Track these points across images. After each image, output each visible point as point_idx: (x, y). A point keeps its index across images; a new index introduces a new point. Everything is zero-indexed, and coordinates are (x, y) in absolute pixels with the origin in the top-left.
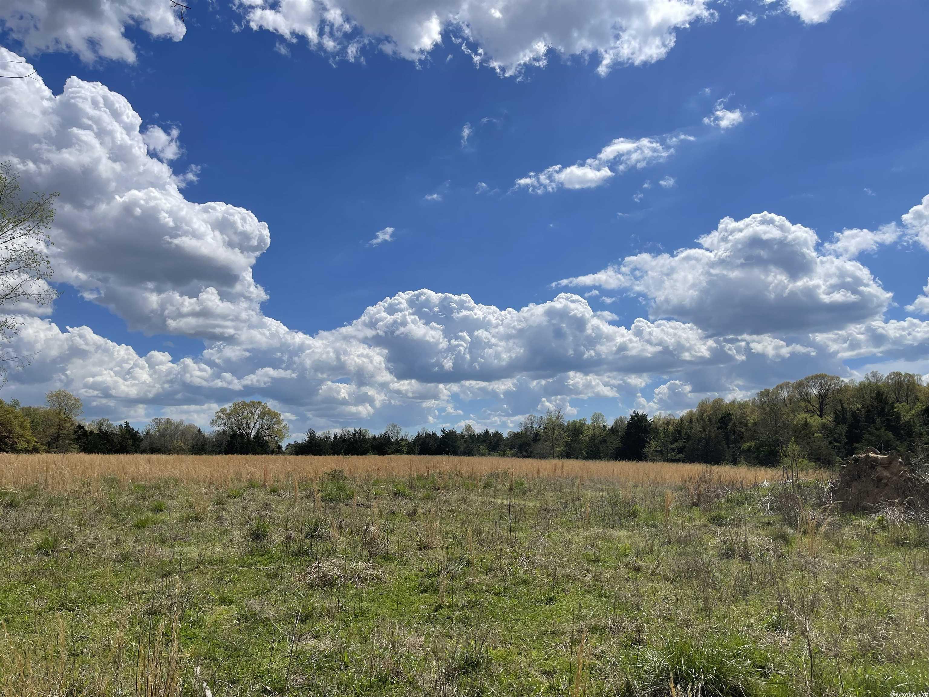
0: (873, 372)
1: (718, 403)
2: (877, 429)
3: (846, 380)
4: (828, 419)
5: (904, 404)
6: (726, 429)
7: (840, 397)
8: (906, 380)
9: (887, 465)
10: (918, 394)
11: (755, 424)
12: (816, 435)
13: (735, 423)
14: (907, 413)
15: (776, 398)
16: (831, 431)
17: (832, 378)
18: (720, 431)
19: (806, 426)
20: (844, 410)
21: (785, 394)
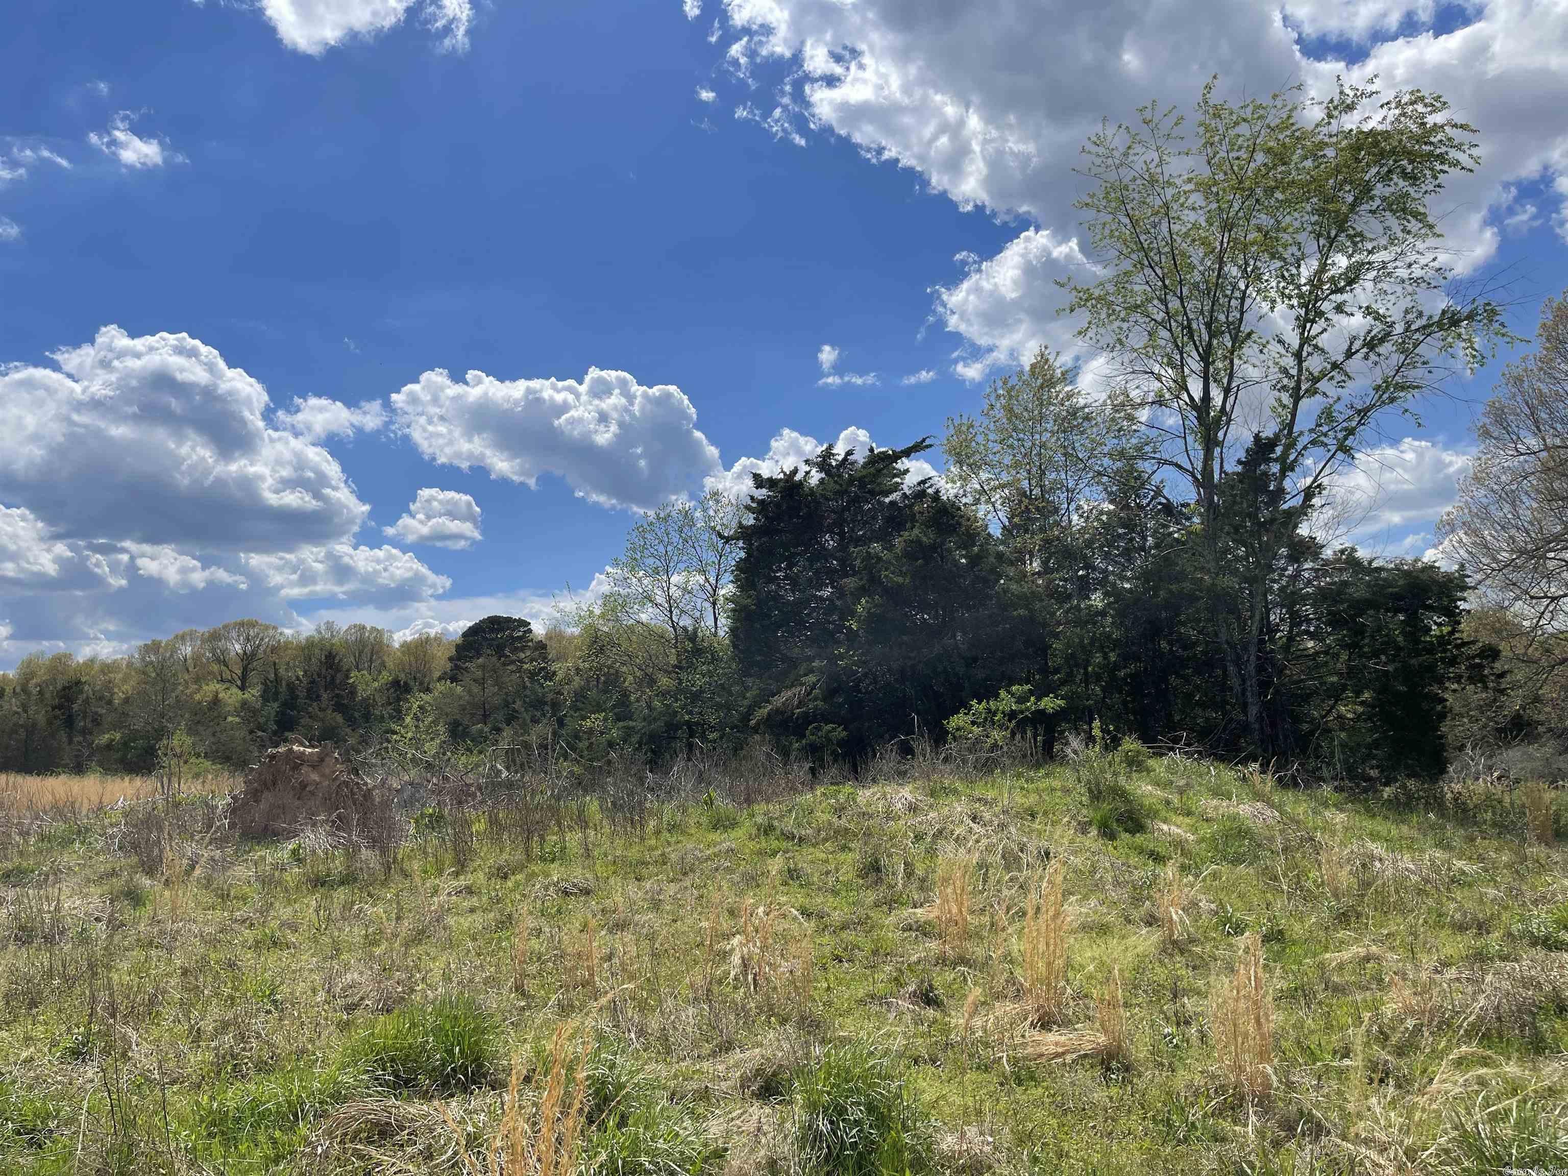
0: (328, 622)
1: (60, 662)
2: (320, 709)
3: (288, 632)
4: (253, 693)
5: (365, 672)
6: (70, 708)
7: (274, 658)
8: (372, 637)
9: (317, 764)
10: (385, 658)
11: (127, 700)
12: (230, 719)
13: (88, 698)
14: (367, 685)
15: (172, 656)
16: (255, 712)
17: (267, 628)
18: (57, 712)
19: (215, 704)
20: (278, 680)
21: (187, 650)
